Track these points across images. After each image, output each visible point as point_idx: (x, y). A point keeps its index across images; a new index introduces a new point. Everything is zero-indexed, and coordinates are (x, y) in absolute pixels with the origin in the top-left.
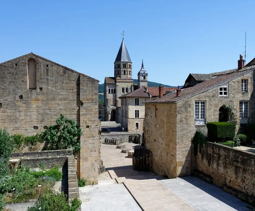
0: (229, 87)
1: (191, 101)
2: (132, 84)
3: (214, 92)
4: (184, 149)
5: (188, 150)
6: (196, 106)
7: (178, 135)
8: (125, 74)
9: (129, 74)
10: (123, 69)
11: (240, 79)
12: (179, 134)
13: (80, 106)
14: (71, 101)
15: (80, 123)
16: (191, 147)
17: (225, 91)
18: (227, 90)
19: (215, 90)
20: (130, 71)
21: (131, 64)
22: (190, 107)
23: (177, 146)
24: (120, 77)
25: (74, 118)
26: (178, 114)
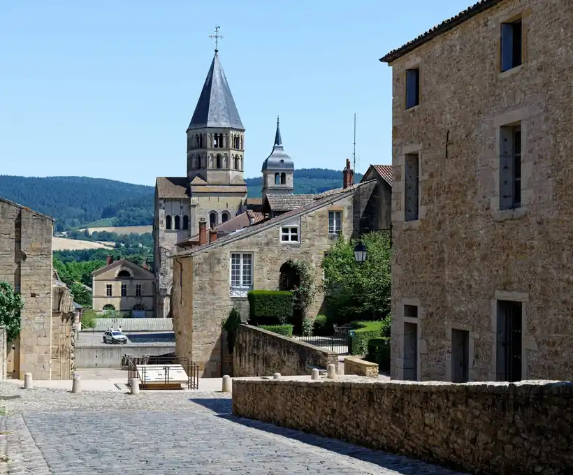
0: (301, 225)
1: (221, 253)
2: (244, 199)
3: (270, 236)
4: (207, 340)
5: (215, 341)
6: (233, 262)
7: (196, 313)
8: (219, 165)
9: (232, 166)
10: (212, 152)
11: (324, 210)
12: (197, 311)
13: (22, 261)
14: (6, 253)
15: (20, 289)
16: (222, 336)
17: (295, 234)
18: (298, 231)
19: (272, 233)
20: (236, 158)
21: (240, 134)
22: (219, 263)
23: (194, 334)
24: (204, 178)
25: (10, 280)
26: (196, 275)
